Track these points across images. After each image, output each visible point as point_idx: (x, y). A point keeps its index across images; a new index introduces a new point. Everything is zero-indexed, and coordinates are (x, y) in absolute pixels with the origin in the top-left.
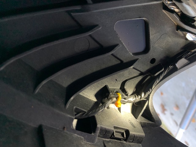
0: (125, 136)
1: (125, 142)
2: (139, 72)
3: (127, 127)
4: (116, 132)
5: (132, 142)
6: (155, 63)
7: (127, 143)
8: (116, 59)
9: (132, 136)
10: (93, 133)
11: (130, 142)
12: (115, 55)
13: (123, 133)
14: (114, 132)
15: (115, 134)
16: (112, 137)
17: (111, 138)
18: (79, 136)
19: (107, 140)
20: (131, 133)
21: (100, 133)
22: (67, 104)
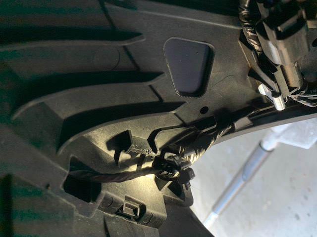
0: (138, 214)
1: (136, 223)
2: (181, 122)
3: (144, 201)
4: (127, 205)
5: (146, 224)
6: (205, 114)
7: (138, 225)
8: (154, 94)
9: (148, 215)
10: (91, 201)
11: (144, 224)
12: (154, 87)
13: (137, 209)
14: (123, 206)
15: (124, 209)
16: (120, 212)
17: (117, 213)
18: (68, 203)
19: (110, 215)
20: (148, 210)
21: (102, 203)
22: (61, 148)
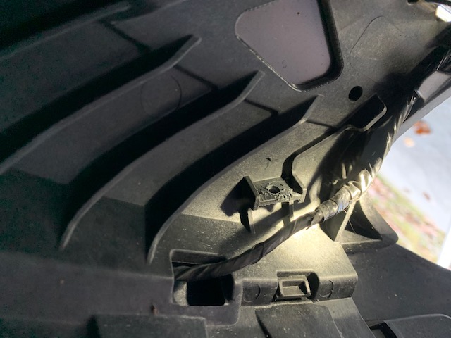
0: (308, 290)
1: (311, 302)
2: (324, 128)
3: (312, 267)
4: (285, 284)
5: (329, 298)
6: (361, 98)
7: (316, 303)
8: (259, 109)
9: (326, 285)
10: (226, 301)
11: (325, 299)
12: (253, 99)
13: (303, 283)
14: (279, 287)
15: (282, 292)
17: (274, 300)
18: (192, 318)
19: (265, 307)
20: (321, 278)
21: (245, 296)
